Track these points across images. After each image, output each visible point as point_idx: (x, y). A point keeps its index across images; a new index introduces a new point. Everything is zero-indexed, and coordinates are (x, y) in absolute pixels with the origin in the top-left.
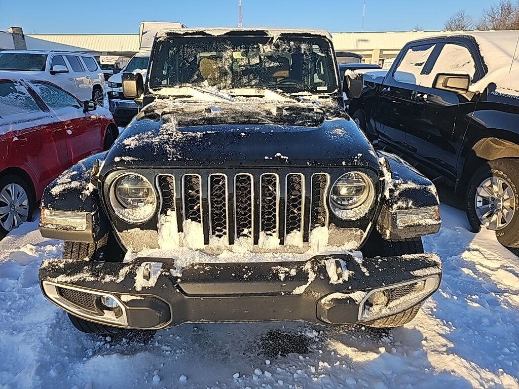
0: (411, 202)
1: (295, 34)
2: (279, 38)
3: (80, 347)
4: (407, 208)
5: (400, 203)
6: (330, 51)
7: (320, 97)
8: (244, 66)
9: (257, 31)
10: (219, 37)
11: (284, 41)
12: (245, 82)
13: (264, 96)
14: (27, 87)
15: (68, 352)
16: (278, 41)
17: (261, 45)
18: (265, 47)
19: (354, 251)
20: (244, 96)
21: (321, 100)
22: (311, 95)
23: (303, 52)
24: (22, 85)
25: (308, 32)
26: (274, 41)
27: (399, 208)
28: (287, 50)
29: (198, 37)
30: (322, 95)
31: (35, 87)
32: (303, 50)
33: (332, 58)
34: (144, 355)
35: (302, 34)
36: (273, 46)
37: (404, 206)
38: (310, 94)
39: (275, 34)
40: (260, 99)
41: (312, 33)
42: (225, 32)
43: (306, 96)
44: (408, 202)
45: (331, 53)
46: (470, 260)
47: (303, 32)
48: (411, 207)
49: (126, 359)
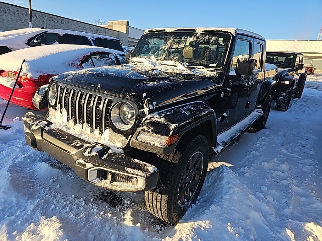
0: (152, 129)
1: (212, 31)
2: (201, 33)
3: (48, 158)
4: (147, 131)
5: (145, 127)
6: (229, 42)
7: (208, 70)
8: (175, 49)
9: (191, 29)
10: (170, 33)
11: (203, 35)
12: (171, 57)
13: (177, 66)
14: (115, 56)
15: (42, 157)
16: (200, 35)
17: (189, 37)
18: (190, 38)
19: (119, 149)
20: (167, 65)
21: (208, 72)
22: (203, 69)
23: (211, 42)
24: (113, 55)
25: (221, 30)
26: (197, 35)
27: (142, 130)
28: (202, 40)
29: (161, 33)
30: (211, 69)
31: (120, 57)
32: (212, 41)
33: (228, 47)
34: (58, 171)
35: (216, 31)
36: (195, 38)
37: (146, 130)
38: (204, 67)
39: (199, 31)
40: (174, 67)
41: (223, 31)
42: (174, 30)
43: (201, 68)
44: (149, 128)
45: (229, 43)
46: (310, 230)
47: (217, 30)
48: (150, 132)
49: (50, 168)
